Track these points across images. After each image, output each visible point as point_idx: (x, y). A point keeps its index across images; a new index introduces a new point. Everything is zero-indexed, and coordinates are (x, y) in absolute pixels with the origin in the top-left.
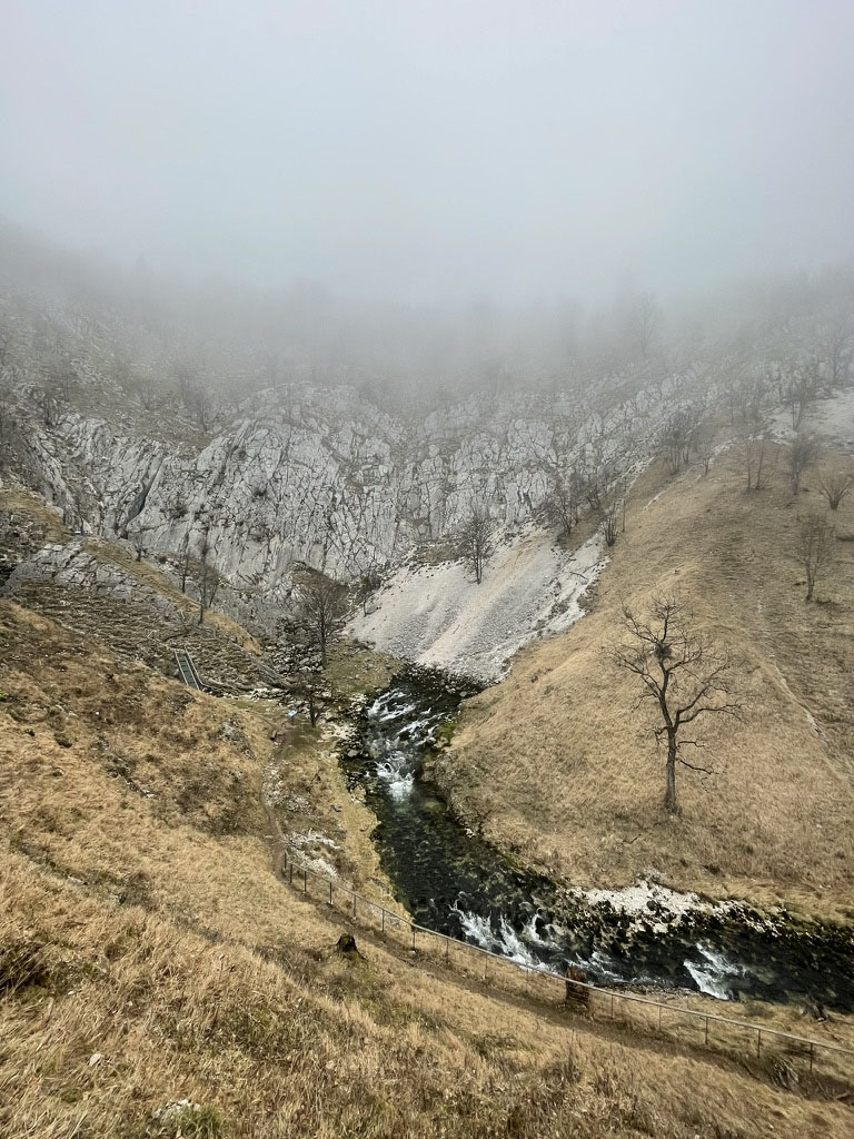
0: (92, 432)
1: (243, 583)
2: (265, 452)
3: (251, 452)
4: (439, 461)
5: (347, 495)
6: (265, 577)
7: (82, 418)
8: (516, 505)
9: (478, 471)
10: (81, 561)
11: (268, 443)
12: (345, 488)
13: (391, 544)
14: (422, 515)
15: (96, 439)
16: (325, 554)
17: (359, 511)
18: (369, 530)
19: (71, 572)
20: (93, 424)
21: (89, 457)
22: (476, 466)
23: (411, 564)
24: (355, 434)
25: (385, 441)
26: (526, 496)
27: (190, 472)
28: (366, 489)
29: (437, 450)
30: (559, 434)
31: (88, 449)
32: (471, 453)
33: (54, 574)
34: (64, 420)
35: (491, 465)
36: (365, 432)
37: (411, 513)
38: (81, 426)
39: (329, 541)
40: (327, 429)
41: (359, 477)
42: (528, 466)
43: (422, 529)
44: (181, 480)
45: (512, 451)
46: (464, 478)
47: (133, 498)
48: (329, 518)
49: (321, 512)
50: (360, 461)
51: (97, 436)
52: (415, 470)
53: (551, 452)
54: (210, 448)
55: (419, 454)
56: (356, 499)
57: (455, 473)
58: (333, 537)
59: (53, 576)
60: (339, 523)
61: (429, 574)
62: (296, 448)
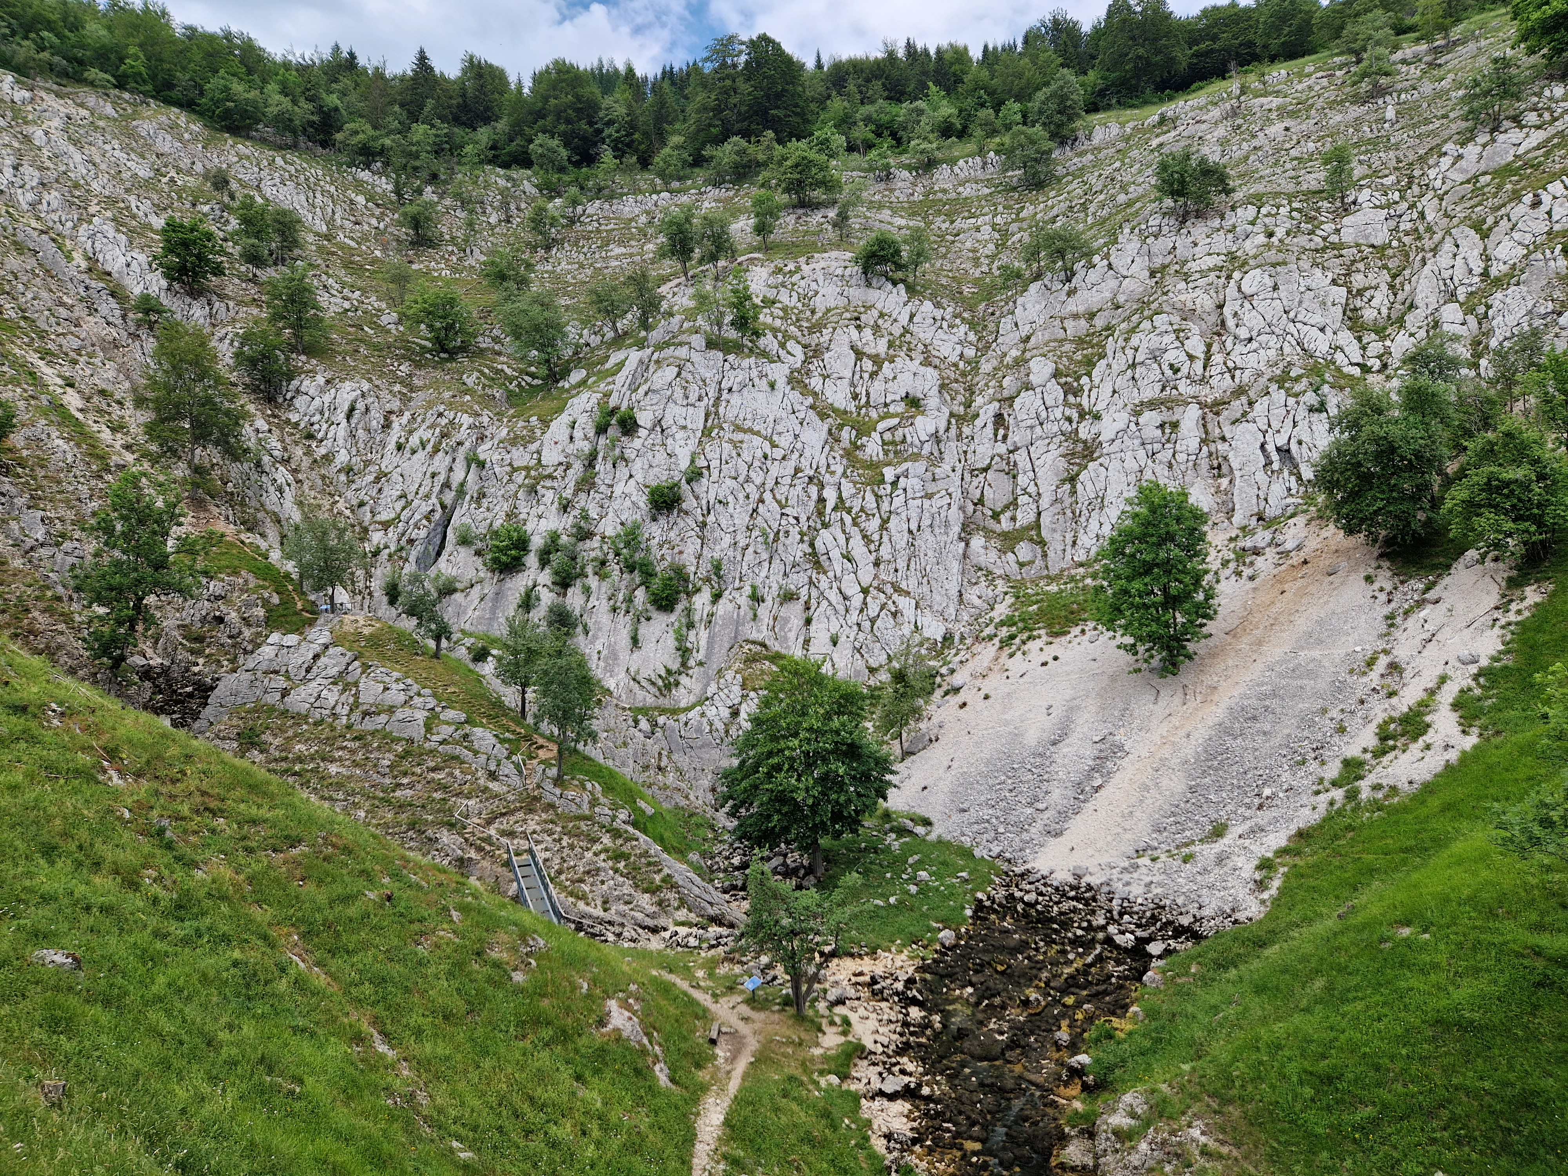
0: (346, 408)
1: (640, 694)
2: (674, 413)
3: (644, 418)
4: (1055, 392)
5: (848, 489)
6: (683, 680)
7: (328, 382)
8: (1261, 477)
9: (1152, 405)
10: (332, 663)
11: (679, 393)
12: (844, 474)
13: (954, 593)
14: (1025, 517)
15: (354, 421)
16: (808, 622)
17: (876, 522)
18: (901, 564)
19: (313, 687)
20: (347, 392)
21: (342, 458)
22: (1150, 392)
23: (1004, 632)
24: (859, 354)
25: (926, 363)
26: (1284, 452)
27: (527, 469)
28: (889, 473)
29: (1050, 368)
30: (1360, 293)
31: (341, 442)
32: (1133, 366)
33: (285, 693)
34: (298, 391)
35: (1184, 388)
36: (881, 347)
37: (996, 516)
38: (327, 398)
39: (814, 593)
40: (798, 350)
41: (873, 448)
42: (1282, 380)
43: (1024, 550)
44: (513, 487)
45: (1239, 348)
46: (1121, 425)
47: (423, 533)
48: (812, 545)
49: (794, 532)
50: (874, 414)
51: (357, 414)
52: (999, 419)
53: (1346, 338)
54: (564, 419)
55: (1006, 382)
56: (870, 497)
57: (1097, 417)
58: (824, 583)
59: (283, 696)
60: (835, 554)
61: (1047, 656)
62: (735, 399)
